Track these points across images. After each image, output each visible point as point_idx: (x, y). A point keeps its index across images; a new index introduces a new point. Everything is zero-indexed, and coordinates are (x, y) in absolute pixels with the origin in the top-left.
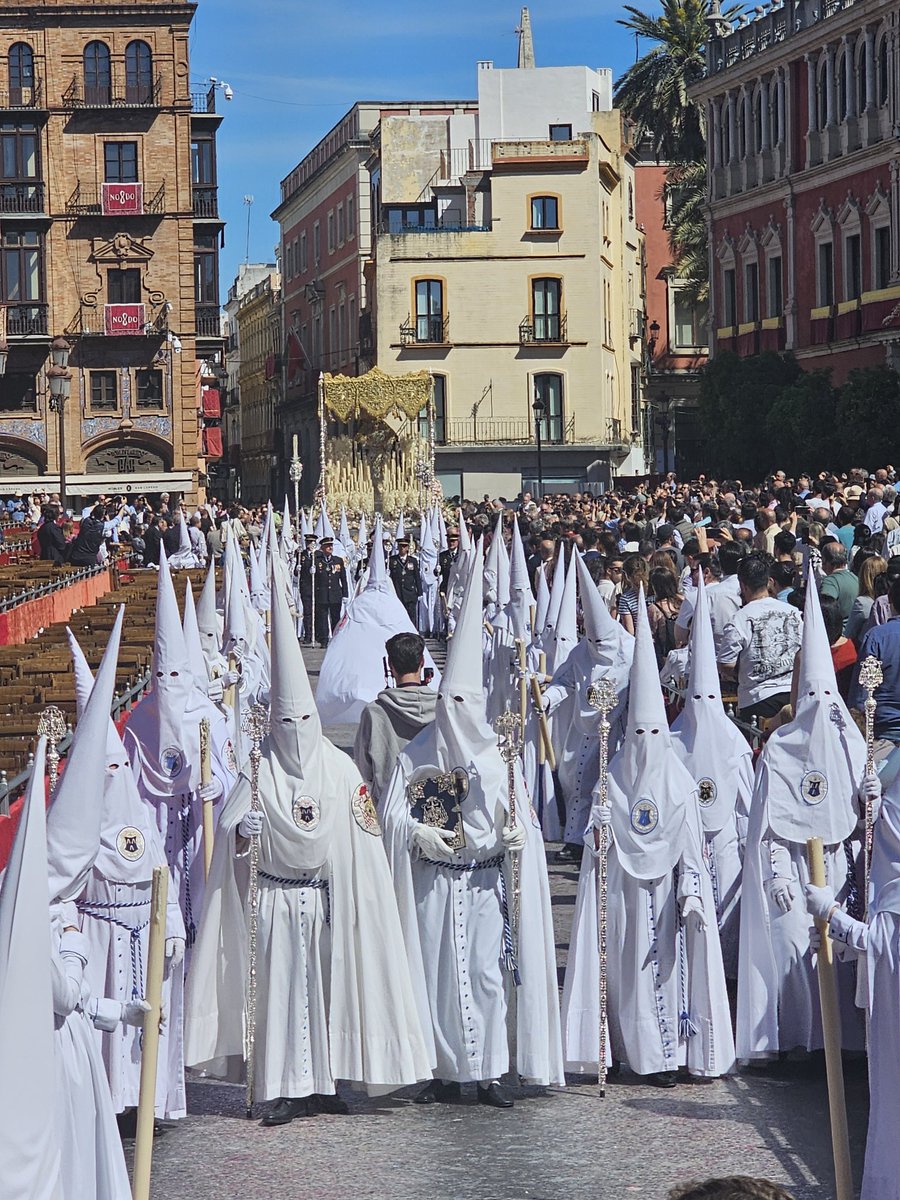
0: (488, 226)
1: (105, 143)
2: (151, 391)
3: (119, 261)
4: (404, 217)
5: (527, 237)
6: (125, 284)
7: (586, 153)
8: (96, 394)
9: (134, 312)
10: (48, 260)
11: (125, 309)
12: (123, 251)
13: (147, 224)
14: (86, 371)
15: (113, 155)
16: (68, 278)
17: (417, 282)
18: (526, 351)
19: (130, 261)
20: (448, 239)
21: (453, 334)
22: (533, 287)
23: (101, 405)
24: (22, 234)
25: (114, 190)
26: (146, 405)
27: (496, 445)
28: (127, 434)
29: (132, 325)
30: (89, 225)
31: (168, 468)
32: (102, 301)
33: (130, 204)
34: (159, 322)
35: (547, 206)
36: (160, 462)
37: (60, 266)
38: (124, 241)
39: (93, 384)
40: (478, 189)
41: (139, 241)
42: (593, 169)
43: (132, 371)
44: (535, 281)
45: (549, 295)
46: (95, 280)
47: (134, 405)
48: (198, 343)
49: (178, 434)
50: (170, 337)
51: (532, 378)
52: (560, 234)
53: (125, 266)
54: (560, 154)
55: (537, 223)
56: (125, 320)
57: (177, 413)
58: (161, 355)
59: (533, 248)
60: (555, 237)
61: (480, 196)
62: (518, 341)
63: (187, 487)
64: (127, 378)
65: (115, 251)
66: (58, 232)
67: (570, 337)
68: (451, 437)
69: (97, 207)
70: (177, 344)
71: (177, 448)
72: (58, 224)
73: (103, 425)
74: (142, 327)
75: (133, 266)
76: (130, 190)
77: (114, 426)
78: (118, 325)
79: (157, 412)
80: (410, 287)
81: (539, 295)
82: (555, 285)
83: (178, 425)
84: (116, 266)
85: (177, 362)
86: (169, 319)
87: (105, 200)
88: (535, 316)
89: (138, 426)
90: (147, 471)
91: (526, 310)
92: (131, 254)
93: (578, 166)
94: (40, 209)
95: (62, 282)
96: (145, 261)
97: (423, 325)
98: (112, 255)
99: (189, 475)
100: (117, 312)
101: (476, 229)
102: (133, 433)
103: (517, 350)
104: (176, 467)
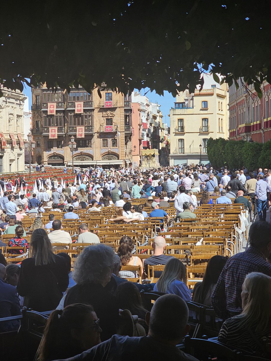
0: (193, 107)
1: (106, 93)
2: (115, 143)
3: (108, 117)
4: (179, 105)
5: (201, 110)
6: (109, 121)
7: (213, 92)
8: (104, 144)
9: (110, 127)
10: (94, 117)
11: (109, 127)
12: (109, 115)
13: (114, 109)
14: (102, 139)
15: (107, 95)
16: (98, 120)
17: (178, 119)
18: (201, 134)
19: (110, 117)
20: (185, 110)
21: (186, 131)
22: (203, 120)
23: (105, 146)
24: (88, 112)
25: (107, 103)
26: (114, 146)
27: (194, 154)
28: (110, 152)
29: (110, 130)
30: (102, 110)
31: (118, 159)
32: (105, 125)
33: (110, 105)
34: (117, 129)
35: (205, 103)
36: (117, 158)
37: (96, 118)
38: (109, 113)
39: (103, 142)
40: (191, 100)
41: (112, 113)
42: (215, 95)
43: (111, 139)
44: (203, 119)
45: (206, 122)
46: (103, 120)
47: (111, 146)
48: (125, 133)
49: (120, 152)
50: (118, 132)
51: (202, 140)
52: (208, 109)
53: (109, 118)
54: (208, 92)
55: (203, 107)
56: (109, 129)
57: (120, 148)
58: (117, 136)
59: (202, 112)
60: (207, 110)
61: (191, 101)
62: (199, 132)
63: (122, 163)
64: (110, 141)
65: (107, 115)
66: (96, 111)
67: (210, 131)
68: (185, 152)
69: (103, 106)
70: (119, 134)
71: (120, 155)
72: (96, 109)
73: (105, 150)
74: (112, 130)
75: (111, 118)
76: (110, 102)
77: (107, 151)
78: (107, 130)
79: (116, 147)
80: (177, 120)
81: (204, 122)
82: (207, 119)
83: (120, 150)
84: (107, 118)
85: (120, 137)
86: (118, 129)
87: (105, 104)
88: (203, 126)
89: (112, 151)
90: (114, 160)
91: (201, 125)
92: (111, 115)
93: (212, 95)
94: (91, 107)
95: (97, 121)
96: (113, 117)
97: (180, 128)
98: (107, 116)
99: (122, 161)
100: (107, 127)
101: (190, 108)
102: (111, 152)
103: (199, 133)
104: (120, 159)
